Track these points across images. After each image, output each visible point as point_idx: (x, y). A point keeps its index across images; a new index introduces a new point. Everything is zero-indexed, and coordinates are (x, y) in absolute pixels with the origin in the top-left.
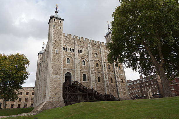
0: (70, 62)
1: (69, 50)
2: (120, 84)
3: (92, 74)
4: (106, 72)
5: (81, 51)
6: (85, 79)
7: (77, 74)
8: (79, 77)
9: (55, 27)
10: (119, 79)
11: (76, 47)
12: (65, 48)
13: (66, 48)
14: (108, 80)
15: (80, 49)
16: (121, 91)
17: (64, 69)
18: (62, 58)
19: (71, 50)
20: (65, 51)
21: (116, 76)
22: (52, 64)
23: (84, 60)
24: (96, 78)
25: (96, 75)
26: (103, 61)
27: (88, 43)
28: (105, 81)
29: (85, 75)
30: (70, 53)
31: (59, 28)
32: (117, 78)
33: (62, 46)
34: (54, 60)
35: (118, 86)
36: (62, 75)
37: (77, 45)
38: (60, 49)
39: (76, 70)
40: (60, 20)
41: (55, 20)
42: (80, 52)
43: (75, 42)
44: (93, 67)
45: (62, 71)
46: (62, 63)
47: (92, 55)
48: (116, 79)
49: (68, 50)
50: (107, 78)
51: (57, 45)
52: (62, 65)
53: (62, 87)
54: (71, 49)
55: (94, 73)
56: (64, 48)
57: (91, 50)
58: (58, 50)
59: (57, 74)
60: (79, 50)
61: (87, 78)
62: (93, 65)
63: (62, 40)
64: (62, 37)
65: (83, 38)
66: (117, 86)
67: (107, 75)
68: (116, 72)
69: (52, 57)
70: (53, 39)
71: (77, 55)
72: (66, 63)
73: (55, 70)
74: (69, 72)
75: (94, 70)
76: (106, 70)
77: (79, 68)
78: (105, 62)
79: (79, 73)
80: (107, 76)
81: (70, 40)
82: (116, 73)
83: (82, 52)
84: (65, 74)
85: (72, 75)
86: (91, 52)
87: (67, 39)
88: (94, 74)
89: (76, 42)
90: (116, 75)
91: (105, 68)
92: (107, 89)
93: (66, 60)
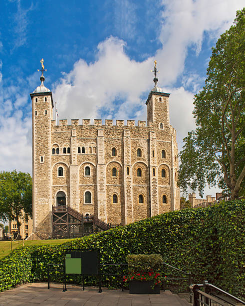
0: (64, 174)
1: (61, 153)
2: (158, 205)
3: (101, 189)
4: (131, 183)
5: (83, 148)
6: (88, 200)
7: (74, 193)
8: (78, 196)
9: (38, 114)
10: (157, 196)
11: (73, 143)
12: (56, 149)
13: (58, 149)
15: (82, 145)
17: (55, 187)
18: (51, 169)
19: (65, 152)
20: (56, 154)
21: (152, 190)
22: (36, 182)
23: (89, 165)
24: (108, 197)
25: (108, 191)
26: (125, 163)
27: (99, 129)
28: (126, 201)
29: (88, 193)
30: (63, 157)
31: (44, 113)
32: (152, 193)
33: (51, 147)
34: (38, 175)
35: (152, 208)
36: (51, 196)
37: (75, 138)
38: (46, 154)
39: (73, 187)
40: (45, 97)
41: (37, 99)
42: (81, 151)
43: (72, 132)
44: (104, 178)
45: (51, 190)
47: (104, 154)
48: (150, 195)
50: (132, 195)
51: (42, 147)
52: (52, 181)
54: (65, 149)
55: (105, 188)
56: (54, 149)
57: (103, 143)
58: (43, 157)
59: (44, 196)
60: (79, 148)
61: (92, 197)
62: (105, 172)
63: (50, 135)
64: (50, 129)
65: (88, 120)
66: (150, 209)
67: (131, 189)
68: (151, 181)
69: (36, 170)
71: (76, 159)
72: (58, 176)
73: (40, 190)
74: (61, 190)
75: (105, 182)
76: (132, 180)
77: (78, 182)
78: (130, 164)
79: (78, 191)
80: (132, 192)
81: (64, 131)
82: (152, 184)
83: (85, 151)
84: (56, 195)
85: (67, 195)
86: (102, 147)
87: (59, 130)
88: (104, 190)
89: (74, 133)
90: (152, 187)
91: (128, 176)
92: (129, 214)
93: (58, 171)
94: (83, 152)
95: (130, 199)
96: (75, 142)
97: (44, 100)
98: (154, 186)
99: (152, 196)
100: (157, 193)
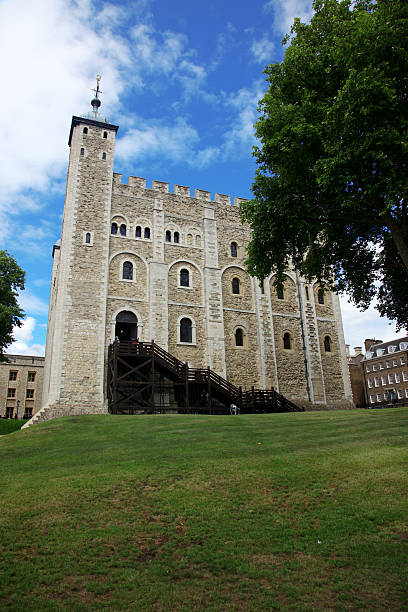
0: (134, 276)
1: (131, 234)
2: (319, 354)
3: (215, 317)
4: (269, 309)
5: (177, 234)
6: (186, 335)
7: (158, 317)
8: (166, 326)
9: (86, 154)
10: (317, 337)
11: (158, 222)
12: (119, 225)
13: (124, 226)
14: (272, 338)
15: (175, 228)
16: (320, 379)
17: (113, 300)
18: (106, 262)
19: (138, 234)
20: (119, 235)
21: (306, 326)
22: (71, 283)
23: (187, 267)
24: (227, 333)
25: (226, 321)
27: (205, 206)
28: (262, 343)
29: (186, 322)
30: (135, 243)
31: (101, 156)
32: (306, 333)
33: (109, 218)
34: (77, 268)
35: (309, 360)
36: (103, 319)
37: (162, 214)
38: (100, 229)
39: (155, 304)
40: (104, 131)
41: (85, 131)
42: (173, 238)
43: (156, 202)
44: (218, 294)
45: (104, 306)
46: (105, 280)
47: (216, 250)
48: (303, 336)
49: (128, 232)
50: (272, 332)
51: (91, 215)
52: (105, 287)
53: (101, 360)
54: (139, 229)
55: (221, 313)
56: (114, 226)
57: (215, 231)
58: (92, 234)
59: (86, 316)
60: (168, 233)
61: (194, 330)
62: (219, 285)
63: (110, 198)
64: (110, 187)
65: (187, 189)
66: (306, 361)
67: (271, 321)
68: (305, 309)
69: (72, 258)
70: (78, 196)
71: (162, 251)
72: (121, 279)
73: (79, 302)
74: (127, 308)
75: (221, 302)
76: (269, 304)
77: (165, 296)
79: (166, 314)
80: (271, 327)
81: (139, 196)
82: (305, 315)
83: (180, 240)
84: (114, 317)
85: (140, 320)
86: (212, 237)
87: (129, 193)
88: (221, 319)
89: (159, 204)
90: (306, 321)
91: (263, 296)
92: (268, 370)
93: (121, 269)
94: (177, 240)
95: (270, 340)
96: (160, 219)
97: (102, 135)
98: (310, 318)
99: (307, 337)
100: (316, 332)
